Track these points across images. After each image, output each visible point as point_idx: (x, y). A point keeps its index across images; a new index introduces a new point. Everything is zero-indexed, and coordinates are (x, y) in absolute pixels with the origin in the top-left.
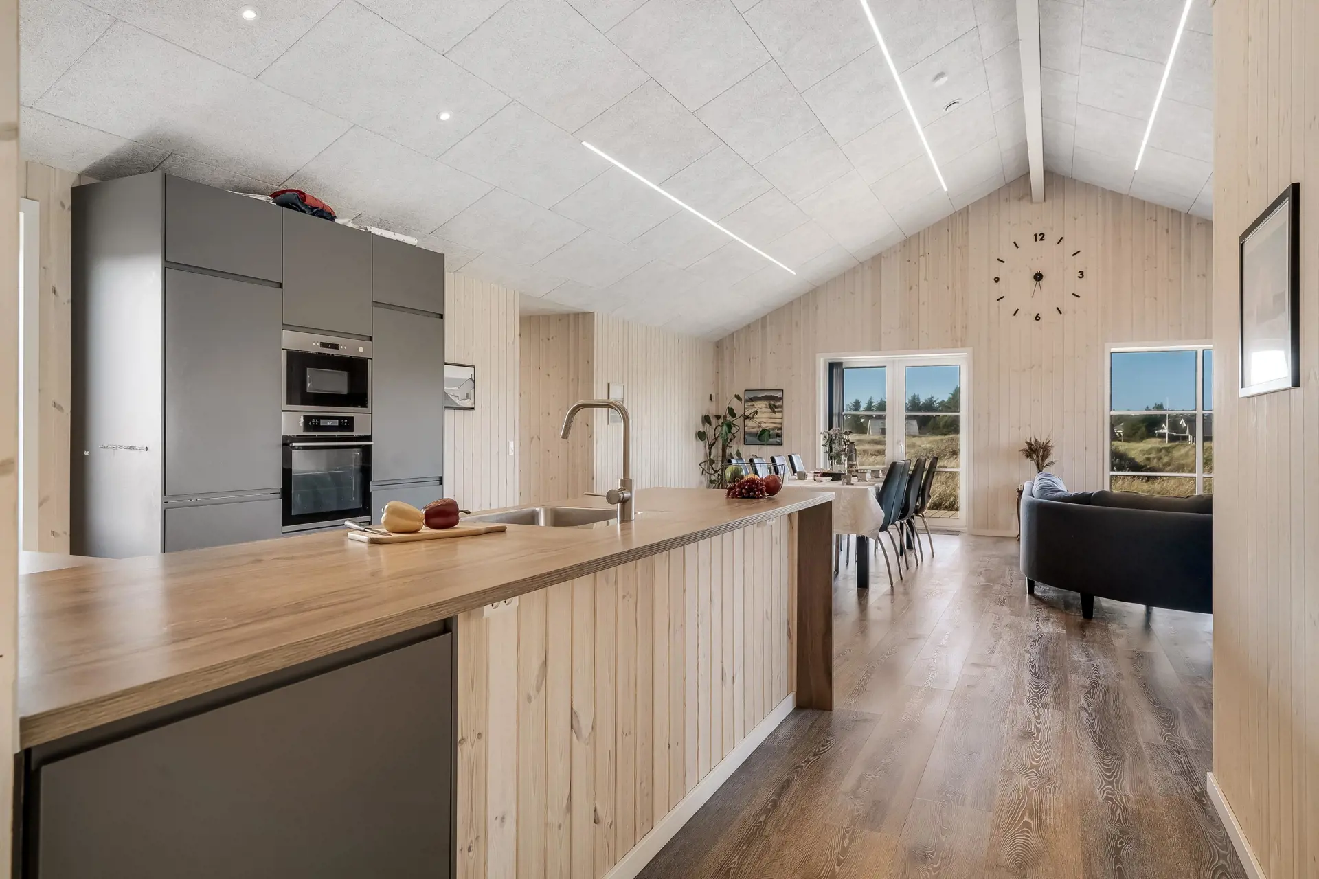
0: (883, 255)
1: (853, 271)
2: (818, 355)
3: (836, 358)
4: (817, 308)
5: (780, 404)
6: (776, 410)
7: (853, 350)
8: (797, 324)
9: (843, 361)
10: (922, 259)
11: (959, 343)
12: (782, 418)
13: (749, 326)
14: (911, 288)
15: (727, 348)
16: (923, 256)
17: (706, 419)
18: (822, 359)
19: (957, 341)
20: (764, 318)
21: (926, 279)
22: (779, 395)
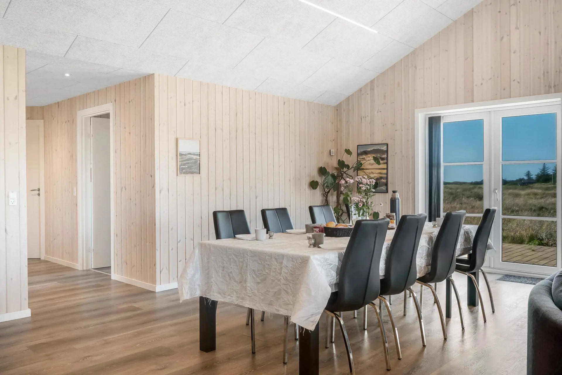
0: (474, 10)
1: (448, 29)
2: (416, 110)
3: (435, 112)
4: (416, 68)
5: (385, 156)
6: (381, 162)
7: (448, 103)
8: (399, 85)
9: (442, 115)
10: (513, 9)
11: (553, 89)
12: (387, 169)
13: (361, 90)
14: (502, 39)
15: (344, 111)
16: (514, 5)
17: (322, 171)
18: (420, 115)
19: (550, 87)
20: (372, 82)
21: (517, 28)
22: (384, 148)
